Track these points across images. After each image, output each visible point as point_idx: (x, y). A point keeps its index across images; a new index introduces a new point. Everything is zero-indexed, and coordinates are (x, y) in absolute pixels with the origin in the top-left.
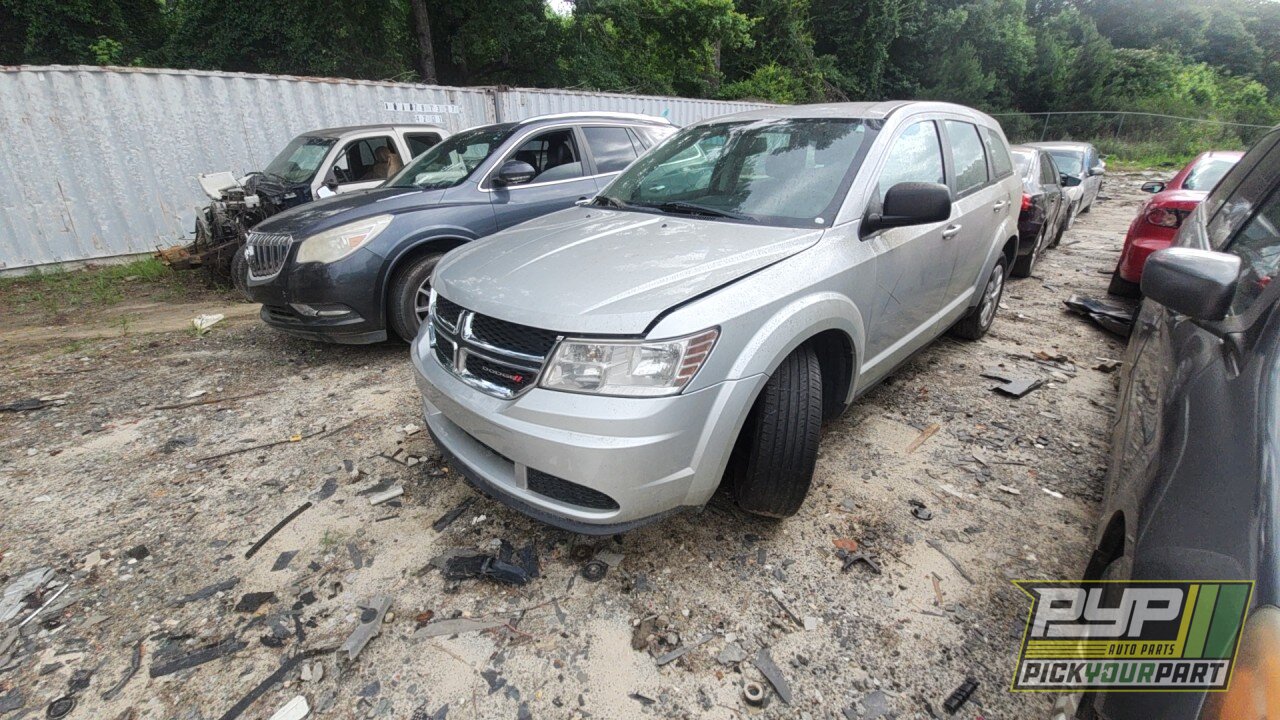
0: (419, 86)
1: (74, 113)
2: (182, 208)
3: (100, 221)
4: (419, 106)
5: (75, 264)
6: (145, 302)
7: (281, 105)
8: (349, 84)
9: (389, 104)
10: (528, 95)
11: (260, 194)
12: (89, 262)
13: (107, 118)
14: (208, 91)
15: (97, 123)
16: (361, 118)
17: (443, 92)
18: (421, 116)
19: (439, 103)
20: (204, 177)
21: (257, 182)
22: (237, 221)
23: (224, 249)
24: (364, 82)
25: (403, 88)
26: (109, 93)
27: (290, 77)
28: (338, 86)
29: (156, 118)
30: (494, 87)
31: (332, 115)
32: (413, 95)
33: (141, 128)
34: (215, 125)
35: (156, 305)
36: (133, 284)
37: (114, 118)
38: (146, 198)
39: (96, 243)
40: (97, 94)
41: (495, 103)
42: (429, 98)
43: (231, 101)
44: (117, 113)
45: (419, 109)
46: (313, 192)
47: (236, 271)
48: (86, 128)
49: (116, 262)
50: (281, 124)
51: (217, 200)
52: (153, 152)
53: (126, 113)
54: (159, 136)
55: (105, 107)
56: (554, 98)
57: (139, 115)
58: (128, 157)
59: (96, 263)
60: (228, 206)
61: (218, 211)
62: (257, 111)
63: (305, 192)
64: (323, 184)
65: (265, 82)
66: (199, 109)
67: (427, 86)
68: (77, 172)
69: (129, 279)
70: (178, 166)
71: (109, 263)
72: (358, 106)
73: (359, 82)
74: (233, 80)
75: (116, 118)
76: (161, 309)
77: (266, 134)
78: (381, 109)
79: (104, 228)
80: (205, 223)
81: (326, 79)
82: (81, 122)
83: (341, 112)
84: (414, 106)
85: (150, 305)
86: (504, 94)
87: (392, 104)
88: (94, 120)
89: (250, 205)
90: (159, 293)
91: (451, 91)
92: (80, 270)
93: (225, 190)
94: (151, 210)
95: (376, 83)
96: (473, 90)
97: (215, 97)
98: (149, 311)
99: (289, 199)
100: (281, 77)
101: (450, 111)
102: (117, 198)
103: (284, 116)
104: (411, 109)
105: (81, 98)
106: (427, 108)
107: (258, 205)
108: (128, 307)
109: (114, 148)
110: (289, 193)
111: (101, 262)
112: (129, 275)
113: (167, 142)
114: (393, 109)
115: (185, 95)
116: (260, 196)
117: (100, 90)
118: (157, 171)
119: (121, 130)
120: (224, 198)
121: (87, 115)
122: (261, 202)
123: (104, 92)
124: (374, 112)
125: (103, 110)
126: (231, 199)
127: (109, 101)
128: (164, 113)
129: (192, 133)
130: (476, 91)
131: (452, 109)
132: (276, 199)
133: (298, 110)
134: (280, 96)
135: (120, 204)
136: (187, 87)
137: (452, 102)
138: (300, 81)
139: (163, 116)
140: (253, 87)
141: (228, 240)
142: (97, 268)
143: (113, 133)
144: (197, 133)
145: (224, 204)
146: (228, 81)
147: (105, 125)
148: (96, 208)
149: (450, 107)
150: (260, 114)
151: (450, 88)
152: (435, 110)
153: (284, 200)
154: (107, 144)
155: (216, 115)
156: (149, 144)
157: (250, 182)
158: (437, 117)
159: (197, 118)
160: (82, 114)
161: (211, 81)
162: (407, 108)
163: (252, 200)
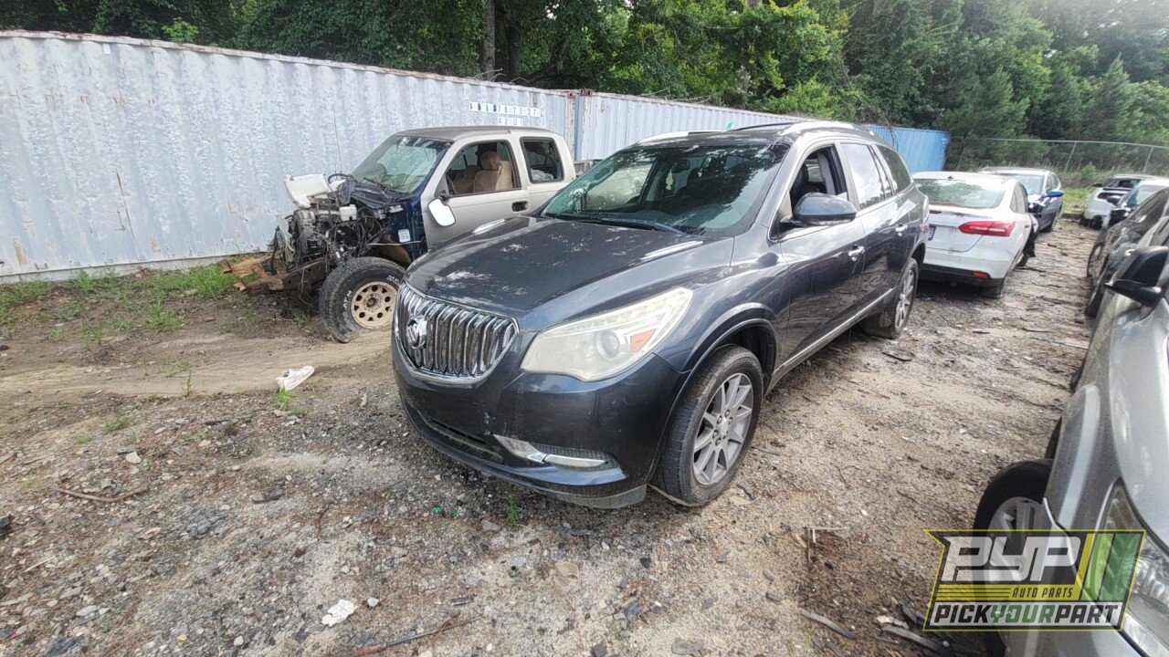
0: (505, 85)
1: (143, 95)
2: (251, 209)
3: (160, 219)
4: (503, 107)
5: (130, 268)
6: (209, 332)
7: (366, 99)
8: (437, 80)
9: (473, 103)
10: (609, 101)
11: (359, 205)
12: (144, 266)
13: (179, 103)
14: (290, 79)
15: (168, 108)
16: (444, 118)
17: (527, 94)
18: (503, 119)
19: (522, 105)
20: (292, 179)
21: (352, 188)
22: (327, 235)
23: (309, 270)
24: (452, 78)
25: (488, 87)
26: (184, 74)
27: (377, 69)
28: (425, 81)
29: (233, 106)
30: (576, 91)
31: (416, 112)
32: (499, 95)
33: (216, 117)
34: (295, 118)
35: (223, 338)
36: (194, 301)
37: (186, 103)
38: (213, 196)
39: (154, 245)
40: (171, 75)
41: (577, 109)
42: (513, 100)
43: (315, 92)
44: (191, 99)
45: (503, 111)
46: (423, 205)
47: (327, 302)
48: (155, 113)
49: (173, 267)
50: (363, 120)
51: (303, 208)
52: (226, 144)
53: (201, 99)
54: (234, 127)
55: (179, 90)
56: (632, 105)
57: (215, 102)
58: (198, 149)
59: (152, 267)
60: (317, 217)
61: (305, 221)
62: (340, 104)
63: (413, 204)
64: (436, 196)
65: (352, 72)
66: (280, 99)
67: (513, 87)
68: (140, 163)
69: (188, 292)
70: (251, 162)
71: (166, 267)
72: (443, 105)
73: (446, 78)
74: (319, 68)
75: (189, 104)
76: (228, 346)
77: (347, 131)
78: (464, 109)
79: (165, 228)
80: (287, 237)
81: (415, 73)
82: (150, 107)
83: (425, 110)
84: (497, 108)
85: (216, 339)
86: (587, 98)
87: (477, 104)
88: (164, 104)
89: (345, 218)
90: (224, 318)
91: (535, 93)
92: (134, 276)
93: (313, 197)
94: (217, 210)
95: (463, 79)
96: (557, 93)
97: (297, 85)
98: (214, 348)
99: (393, 214)
100: (369, 68)
101: (532, 114)
102: (183, 195)
103: (367, 112)
104: (495, 110)
105: (151, 77)
106: (510, 110)
107: (354, 218)
108: (189, 341)
109: (184, 138)
110: (394, 206)
111: (157, 267)
112: (189, 287)
113: (243, 134)
114: (477, 109)
115: (267, 83)
116: (357, 207)
117: (175, 71)
118: (229, 166)
119: (194, 118)
120: (313, 206)
121: (157, 98)
122: (359, 214)
123: (179, 73)
124: (458, 112)
125: (175, 93)
126: (321, 208)
127: (184, 85)
128: (243, 101)
129: (270, 125)
130: (560, 93)
131: (536, 112)
132: (380, 212)
133: (382, 105)
134: (366, 89)
135: (184, 201)
136: (270, 74)
137: (535, 104)
138: (387, 73)
139: (241, 104)
140: (339, 78)
141: (313, 258)
142: (152, 273)
143: (184, 120)
144: (274, 125)
145: (312, 214)
146: (313, 69)
147: (176, 111)
148: (157, 205)
149: (532, 109)
150: (343, 108)
151: (535, 90)
152: (518, 112)
153: (388, 214)
154: (177, 133)
155: (297, 106)
156: (224, 136)
157: (344, 188)
158: (519, 120)
159: (276, 109)
160: (152, 97)
161: (296, 68)
162: (491, 110)
163: (348, 212)
